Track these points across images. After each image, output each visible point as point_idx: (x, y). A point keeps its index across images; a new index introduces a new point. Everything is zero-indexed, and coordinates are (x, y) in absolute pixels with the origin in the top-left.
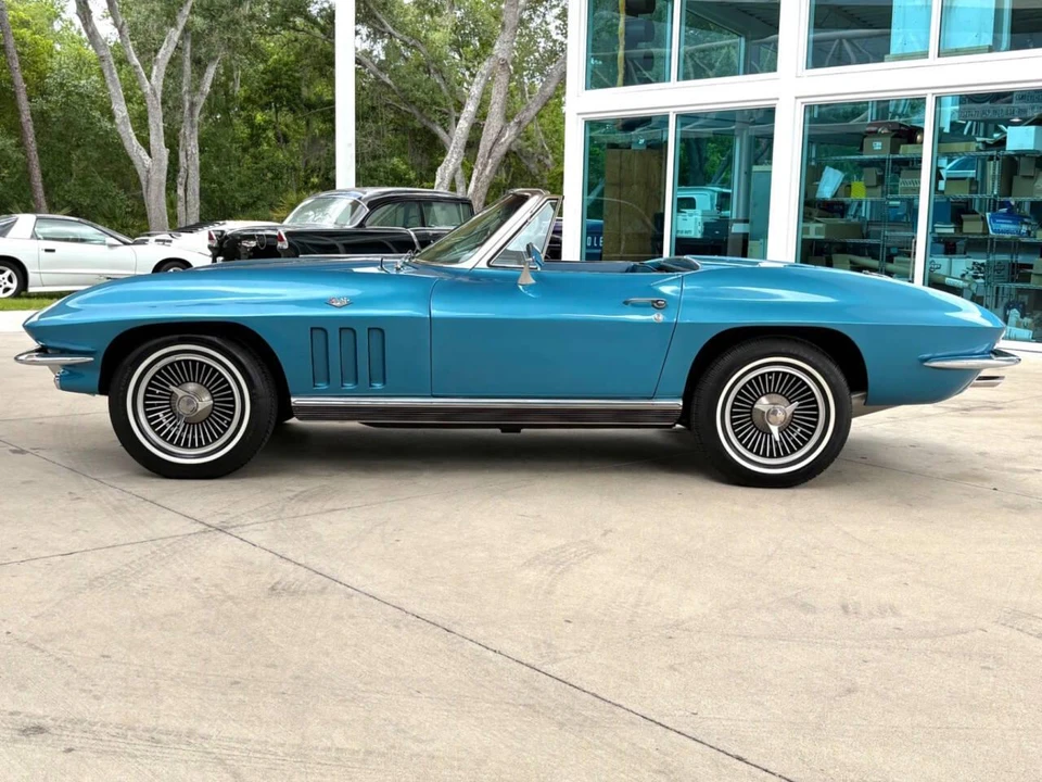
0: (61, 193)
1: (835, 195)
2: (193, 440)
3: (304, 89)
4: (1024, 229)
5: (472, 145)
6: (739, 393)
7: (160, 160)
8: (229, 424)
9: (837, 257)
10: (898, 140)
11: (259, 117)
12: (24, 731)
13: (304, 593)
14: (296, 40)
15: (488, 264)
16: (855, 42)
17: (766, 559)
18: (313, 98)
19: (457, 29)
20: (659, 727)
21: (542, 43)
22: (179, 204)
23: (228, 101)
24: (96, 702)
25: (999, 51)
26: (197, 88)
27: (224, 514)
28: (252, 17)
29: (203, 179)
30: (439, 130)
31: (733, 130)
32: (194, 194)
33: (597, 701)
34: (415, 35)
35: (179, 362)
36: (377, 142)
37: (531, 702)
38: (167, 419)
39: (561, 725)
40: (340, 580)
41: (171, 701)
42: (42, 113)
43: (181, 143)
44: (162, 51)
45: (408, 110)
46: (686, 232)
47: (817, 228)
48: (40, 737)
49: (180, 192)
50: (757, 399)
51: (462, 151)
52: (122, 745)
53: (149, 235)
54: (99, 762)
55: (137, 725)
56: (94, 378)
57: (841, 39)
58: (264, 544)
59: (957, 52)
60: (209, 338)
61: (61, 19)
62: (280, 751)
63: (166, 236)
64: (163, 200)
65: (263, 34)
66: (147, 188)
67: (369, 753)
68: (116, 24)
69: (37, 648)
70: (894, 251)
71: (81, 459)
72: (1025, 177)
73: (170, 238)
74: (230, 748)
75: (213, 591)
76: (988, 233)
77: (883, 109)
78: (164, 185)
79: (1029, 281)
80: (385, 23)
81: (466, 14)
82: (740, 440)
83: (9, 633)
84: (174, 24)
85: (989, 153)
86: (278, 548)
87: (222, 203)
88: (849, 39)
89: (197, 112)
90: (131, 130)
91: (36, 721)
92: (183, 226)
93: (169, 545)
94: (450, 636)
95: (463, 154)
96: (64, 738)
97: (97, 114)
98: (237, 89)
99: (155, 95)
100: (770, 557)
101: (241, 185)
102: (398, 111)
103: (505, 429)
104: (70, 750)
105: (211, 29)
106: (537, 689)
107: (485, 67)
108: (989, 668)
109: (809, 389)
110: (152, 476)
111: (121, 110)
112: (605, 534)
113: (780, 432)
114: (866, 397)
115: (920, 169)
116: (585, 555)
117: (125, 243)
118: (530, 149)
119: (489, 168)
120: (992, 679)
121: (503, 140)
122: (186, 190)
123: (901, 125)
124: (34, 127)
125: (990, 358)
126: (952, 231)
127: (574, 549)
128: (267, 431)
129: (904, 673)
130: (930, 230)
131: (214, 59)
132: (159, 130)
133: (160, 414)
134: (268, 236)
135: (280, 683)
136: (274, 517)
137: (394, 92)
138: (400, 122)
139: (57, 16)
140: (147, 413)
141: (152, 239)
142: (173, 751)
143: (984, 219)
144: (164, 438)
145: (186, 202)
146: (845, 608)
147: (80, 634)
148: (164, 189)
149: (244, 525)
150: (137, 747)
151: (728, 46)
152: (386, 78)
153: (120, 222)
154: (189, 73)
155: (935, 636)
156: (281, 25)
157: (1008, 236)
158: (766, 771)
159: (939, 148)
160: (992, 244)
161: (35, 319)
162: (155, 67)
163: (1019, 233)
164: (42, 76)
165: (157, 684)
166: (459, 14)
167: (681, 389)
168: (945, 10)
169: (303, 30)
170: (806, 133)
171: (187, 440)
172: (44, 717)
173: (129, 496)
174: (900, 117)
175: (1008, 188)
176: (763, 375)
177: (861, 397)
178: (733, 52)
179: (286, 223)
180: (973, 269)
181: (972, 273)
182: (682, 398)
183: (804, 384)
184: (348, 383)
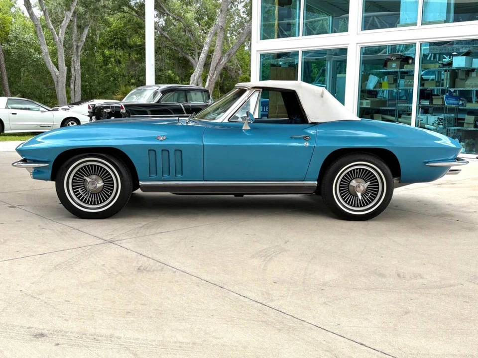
0: (17, 87)
1: (375, 88)
2: (95, 201)
3: (128, 40)
4: (461, 102)
5: (207, 65)
6: (343, 178)
7: (63, 72)
8: (111, 193)
9: (375, 116)
10: (403, 62)
11: (107, 52)
12: (35, 336)
13: (154, 271)
14: (124, 17)
15: (229, 120)
16: (379, 17)
17: (360, 253)
18: (132, 43)
19: (197, 12)
20: (323, 331)
21: (236, 18)
22: (71, 92)
23: (93, 45)
24: (66, 322)
25: (449, 22)
26: (79, 39)
27: (111, 235)
28: (104, 6)
29: (83, 80)
30: (190, 58)
31: (325, 58)
32: (78, 87)
33: (295, 319)
34: (179, 15)
35: (88, 166)
36: (162, 63)
37: (264, 320)
38: (82, 191)
39: (279, 330)
40: (169, 265)
41: (100, 321)
42: (7, 50)
43: (72, 64)
44: (64, 22)
45: (176, 49)
47: (366, 103)
48: (43, 338)
49: (72, 86)
50: (351, 181)
51: (202, 68)
52: (81, 342)
53: (58, 106)
54: (72, 350)
55: (86, 332)
56: (49, 173)
57: (373, 16)
58: (132, 249)
59: (430, 23)
60: (102, 154)
61: (15, 7)
62: (154, 343)
63: (66, 107)
64: (64, 91)
65: (109, 14)
66: (57, 85)
67: (194, 344)
68: (42, 10)
69: (35, 298)
70: (401, 113)
71: (41, 210)
72: (461, 79)
73: (68, 108)
74: (130, 343)
75: (112, 271)
76: (444, 105)
77: (394, 48)
78: (65, 83)
79: (463, 126)
80: (165, 9)
81: (201, 5)
82: (344, 199)
83: (21, 291)
84: (69, 10)
85: (445, 68)
86: (139, 250)
87: (90, 92)
88: (377, 17)
89: (80, 50)
90: (49, 58)
91: (40, 331)
92: (74, 102)
93: (89, 250)
94: (223, 290)
95: (203, 69)
96: (54, 339)
97: (33, 51)
98: (98, 39)
99: (61, 42)
100: (362, 252)
101: (99, 83)
102: (171, 49)
103: (236, 195)
104: (58, 344)
105: (86, 12)
106: (266, 314)
107: (212, 29)
108: (467, 302)
109: (375, 176)
110: (76, 218)
111: (45, 49)
112: (286, 243)
113: (362, 195)
114: (400, 179)
115: (413, 76)
116: (278, 252)
117: (49, 110)
118: (232, 67)
119: (215, 76)
120: (469, 307)
121: (221, 63)
122: (75, 85)
123: (401, 56)
124: (4, 57)
125: (455, 161)
126: (428, 103)
127: (273, 250)
128: (128, 197)
129: (429, 305)
130: (418, 103)
131: (88, 25)
132: (62, 58)
133: (79, 189)
134: (116, 107)
135: (149, 312)
136: (134, 236)
137: (169, 41)
138: (172, 54)
139: (13, 6)
140: (73, 189)
141: (60, 108)
142: (105, 344)
143: (443, 98)
144: (81, 200)
145: (75, 91)
146: (399, 275)
147: (53, 291)
148: (65, 85)
149: (121, 240)
150: (88, 343)
151: (322, 20)
152: (165, 34)
153: (44, 100)
154: (76, 32)
155: (441, 288)
156: (117, 10)
157: (453, 106)
158: (374, 349)
159: (422, 66)
160: (446, 110)
161: (21, 146)
162: (61, 30)
163: (458, 104)
164: (7, 34)
165: (93, 313)
166: (198, 5)
167: (317, 176)
168: (425, 4)
169: (127, 12)
170: (362, 59)
171: (92, 201)
172: (44, 329)
173: (66, 227)
174: (401, 52)
175: (453, 85)
176: (354, 170)
177: (398, 180)
178: (325, 22)
179: (124, 100)
180: (437, 121)
181: (437, 122)
182: (317, 180)
183: (372, 174)
184: (166, 175)
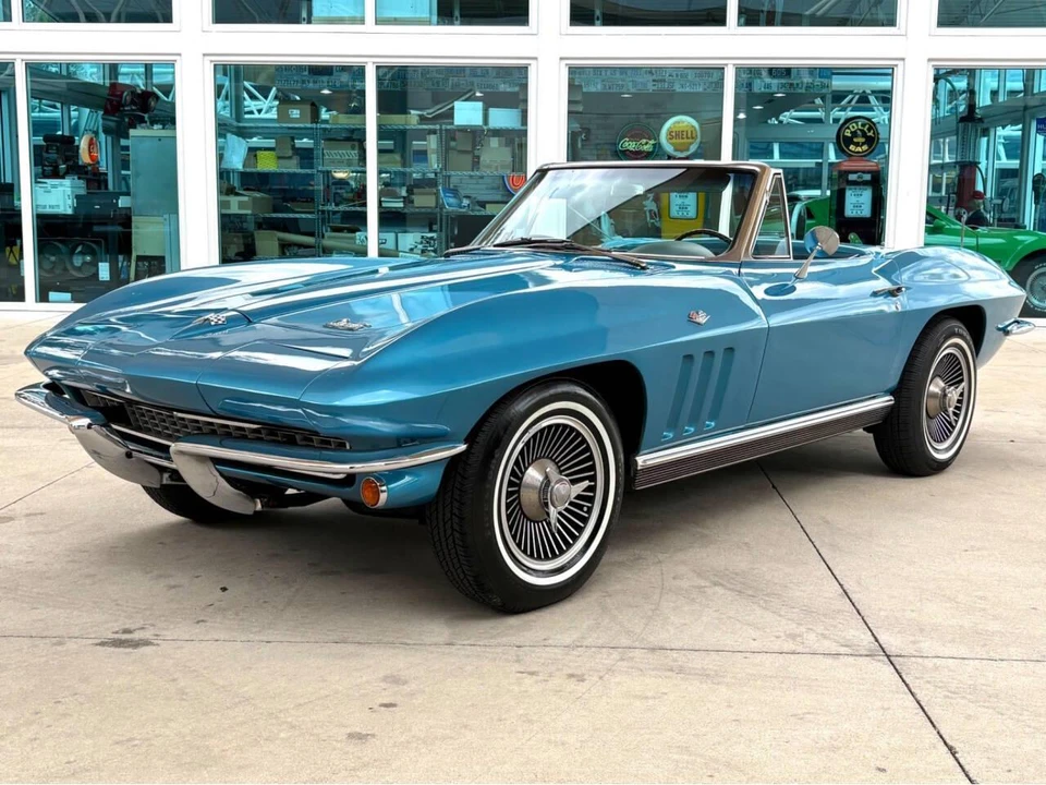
46: (52, 207)
72: (461, 151)
76: (442, 207)
109: (960, 368)
126: (401, 205)
143: (437, 193)
160: (441, 218)
163: (459, 205)
180: (422, 243)
181: (420, 246)
182: (892, 392)
183: (959, 363)
184: (691, 426)
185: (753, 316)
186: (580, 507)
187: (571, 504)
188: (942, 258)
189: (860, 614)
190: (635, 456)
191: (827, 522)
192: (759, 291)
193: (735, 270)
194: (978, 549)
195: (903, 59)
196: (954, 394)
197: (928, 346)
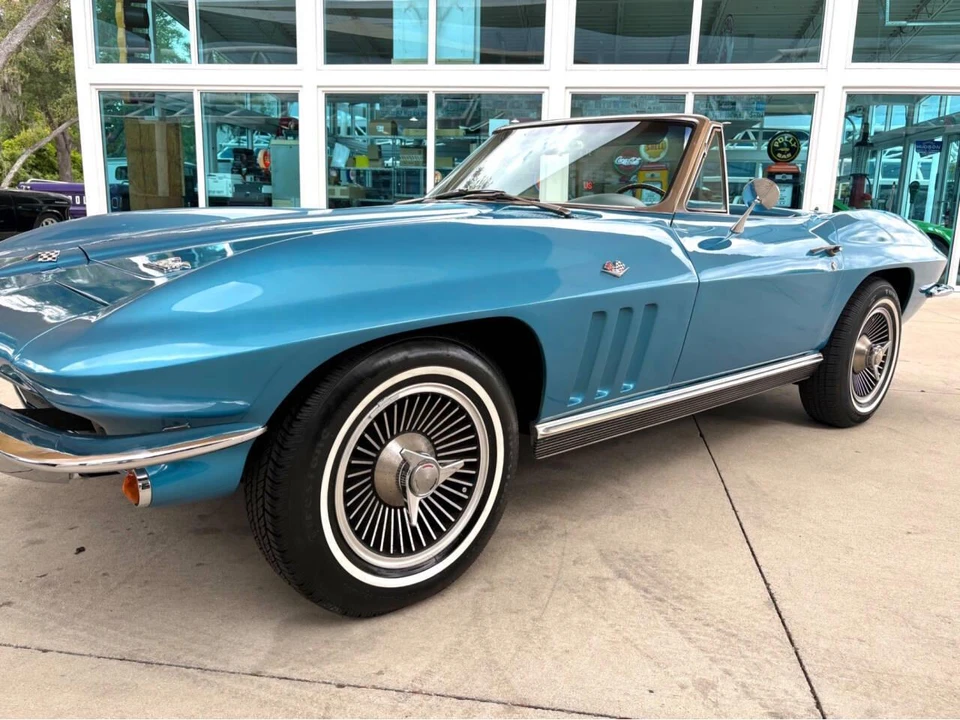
8: (470, 491)
46: (219, 192)
59: (449, 61)
85: (471, 138)
182: (821, 351)
183: (886, 322)
184: (604, 389)
185: (683, 270)
186: (458, 487)
187: (439, 489)
188: (870, 221)
189: (793, 645)
190: (537, 423)
191: (752, 483)
192: (692, 244)
193: (668, 221)
194: (923, 532)
195: (823, 87)
196: (879, 352)
197: (860, 305)
